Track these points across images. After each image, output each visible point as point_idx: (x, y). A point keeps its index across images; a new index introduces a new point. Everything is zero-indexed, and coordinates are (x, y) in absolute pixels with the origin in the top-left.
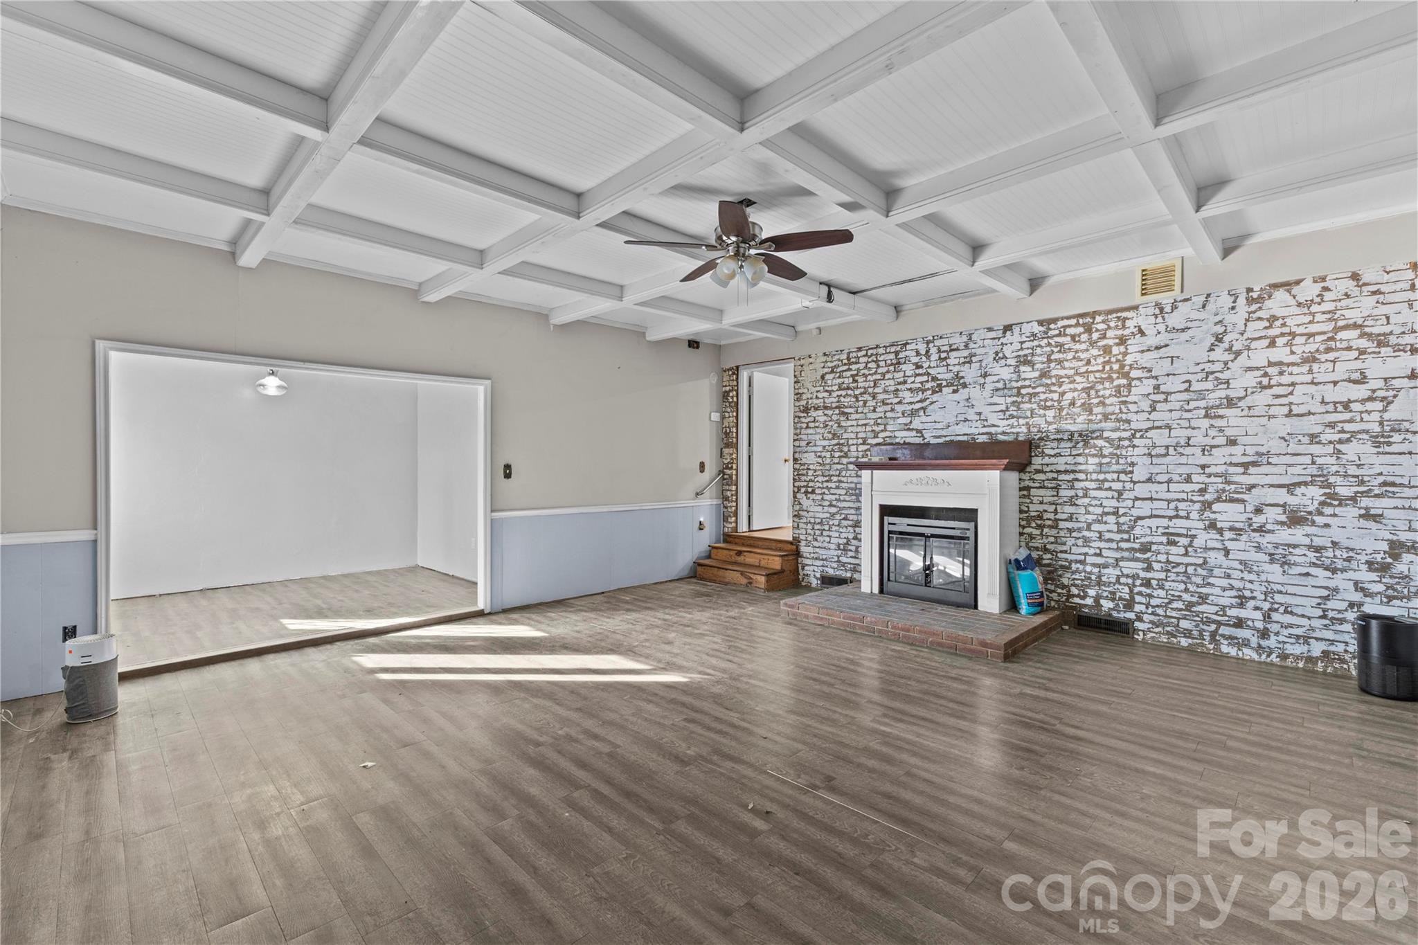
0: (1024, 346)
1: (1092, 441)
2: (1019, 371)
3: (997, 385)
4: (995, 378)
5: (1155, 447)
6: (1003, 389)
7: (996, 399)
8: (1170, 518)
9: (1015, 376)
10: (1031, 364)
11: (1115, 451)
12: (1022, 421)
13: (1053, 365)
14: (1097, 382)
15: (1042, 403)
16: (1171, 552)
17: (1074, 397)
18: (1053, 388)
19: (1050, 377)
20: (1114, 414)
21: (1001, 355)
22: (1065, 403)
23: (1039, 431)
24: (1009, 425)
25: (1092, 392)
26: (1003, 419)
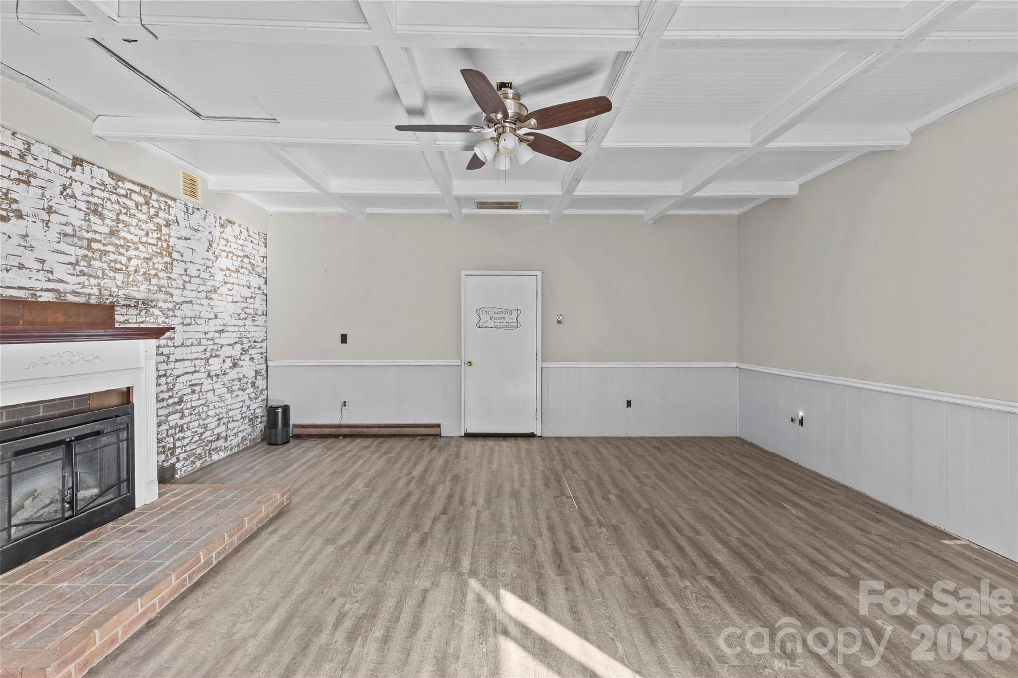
0: (96, 192)
1: (151, 310)
2: (89, 220)
3: (64, 228)
4: (63, 220)
5: (186, 318)
6: (73, 236)
7: (63, 247)
8: (193, 373)
9: (85, 225)
10: (101, 216)
11: (165, 320)
12: (93, 281)
13: (121, 225)
14: (154, 255)
15: (113, 264)
16: (193, 399)
17: (138, 265)
18: (123, 251)
19: (119, 238)
20: (164, 287)
21: (69, 191)
22: (131, 269)
23: (110, 295)
24: (79, 283)
25: (150, 263)
26: (73, 275)
